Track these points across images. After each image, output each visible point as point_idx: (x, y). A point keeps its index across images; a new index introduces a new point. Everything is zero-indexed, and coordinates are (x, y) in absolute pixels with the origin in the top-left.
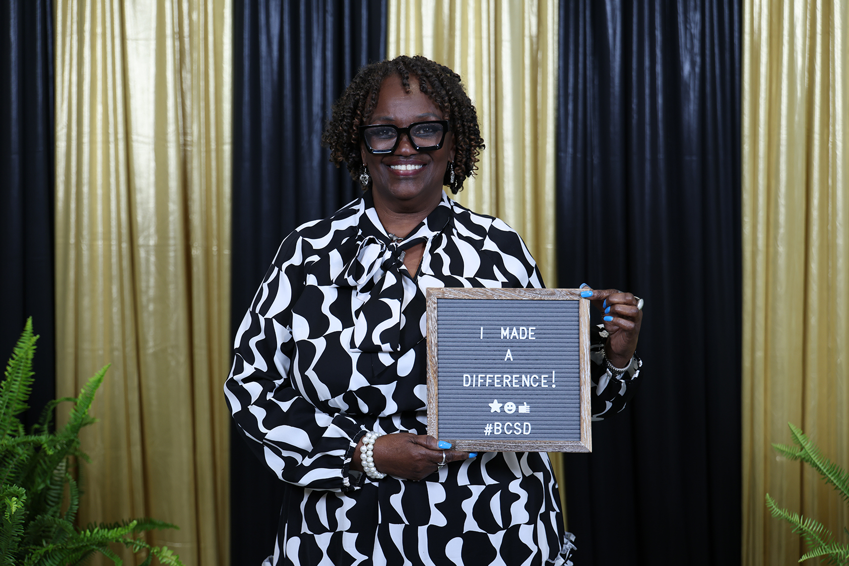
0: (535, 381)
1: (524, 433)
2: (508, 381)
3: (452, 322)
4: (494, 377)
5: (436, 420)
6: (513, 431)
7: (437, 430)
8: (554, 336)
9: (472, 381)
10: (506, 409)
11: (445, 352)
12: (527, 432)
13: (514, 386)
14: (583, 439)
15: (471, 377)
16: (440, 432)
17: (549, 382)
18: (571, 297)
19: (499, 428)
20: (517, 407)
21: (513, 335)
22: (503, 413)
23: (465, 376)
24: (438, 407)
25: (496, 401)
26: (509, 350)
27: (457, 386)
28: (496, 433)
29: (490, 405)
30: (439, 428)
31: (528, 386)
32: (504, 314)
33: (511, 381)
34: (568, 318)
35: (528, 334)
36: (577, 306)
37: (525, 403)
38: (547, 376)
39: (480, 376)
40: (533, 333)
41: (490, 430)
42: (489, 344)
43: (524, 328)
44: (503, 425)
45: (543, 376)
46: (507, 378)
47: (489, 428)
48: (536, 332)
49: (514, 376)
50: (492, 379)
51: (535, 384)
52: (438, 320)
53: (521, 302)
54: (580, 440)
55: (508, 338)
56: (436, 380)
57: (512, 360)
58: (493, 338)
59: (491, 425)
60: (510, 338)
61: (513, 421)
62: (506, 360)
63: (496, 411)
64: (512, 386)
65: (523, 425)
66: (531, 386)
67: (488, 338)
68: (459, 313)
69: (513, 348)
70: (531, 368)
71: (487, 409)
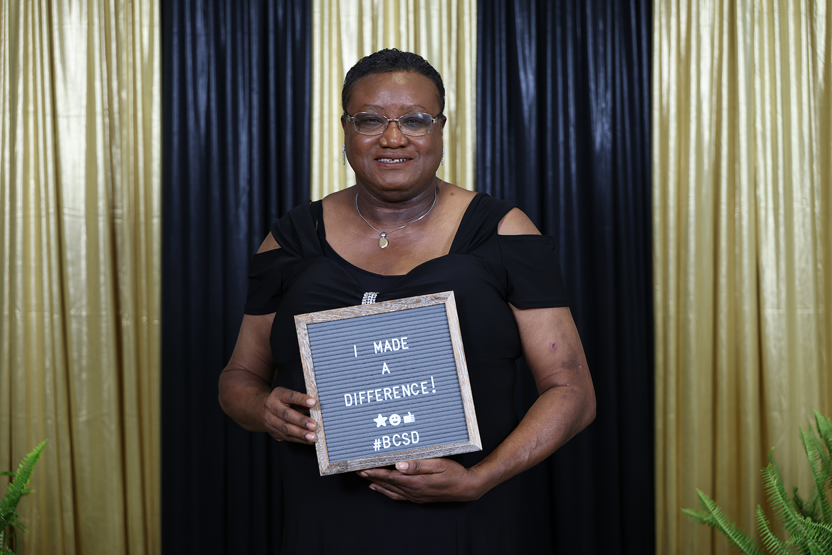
0: (415, 390)
1: (413, 442)
2: (388, 394)
4: (374, 392)
5: (325, 444)
6: (402, 442)
7: (327, 454)
8: (427, 342)
9: (354, 400)
10: (391, 421)
11: (323, 375)
12: (415, 441)
13: (395, 397)
14: (471, 438)
15: (352, 396)
16: (330, 455)
17: (429, 388)
18: (436, 301)
19: (388, 441)
20: (402, 418)
21: (386, 348)
22: (389, 426)
23: (346, 395)
25: (380, 415)
26: (385, 364)
27: (340, 407)
28: (385, 447)
29: (375, 420)
30: (328, 452)
31: (409, 395)
32: (374, 329)
33: (392, 394)
34: (438, 323)
35: (401, 345)
36: (444, 309)
37: (409, 413)
38: (426, 383)
39: (360, 393)
40: (406, 343)
41: (379, 445)
42: (364, 361)
43: (396, 339)
44: (391, 437)
45: (422, 383)
46: (387, 391)
47: (377, 443)
49: (394, 388)
50: (373, 394)
51: (416, 393)
52: (311, 346)
53: (389, 314)
54: (469, 440)
55: (382, 352)
57: (389, 372)
58: (368, 354)
60: (384, 352)
61: (400, 432)
62: (383, 373)
63: (382, 426)
64: (393, 398)
65: (411, 434)
66: (412, 395)
67: (362, 355)
68: (330, 336)
69: (389, 361)
70: (409, 378)
71: (373, 425)
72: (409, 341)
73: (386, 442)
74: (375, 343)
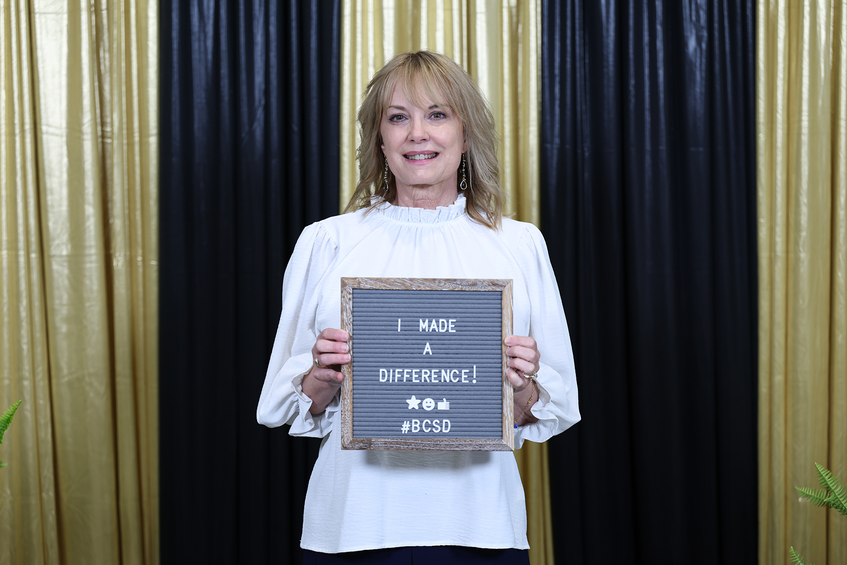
0: (455, 376)
1: (444, 431)
2: (426, 376)
3: (369, 313)
4: (412, 372)
5: (351, 417)
6: (432, 429)
7: (351, 428)
8: (476, 328)
9: (389, 376)
10: (424, 405)
11: (361, 345)
12: (446, 429)
13: (433, 381)
14: (505, 437)
15: (388, 372)
16: (354, 429)
17: (470, 377)
18: (493, 287)
19: (417, 426)
20: (436, 404)
21: (432, 327)
22: (422, 409)
23: (381, 370)
24: (353, 403)
25: (414, 397)
26: (428, 344)
27: (373, 382)
28: (413, 431)
29: (408, 401)
30: (353, 426)
31: (448, 381)
32: (423, 305)
33: (430, 377)
34: (491, 310)
35: (448, 326)
36: (499, 297)
37: (444, 399)
38: (468, 371)
39: (397, 370)
40: (453, 326)
41: (407, 427)
42: (406, 337)
43: (444, 320)
44: (422, 422)
45: (463, 371)
46: (426, 373)
47: (406, 426)
48: (457, 325)
49: (433, 371)
50: (410, 373)
51: (455, 380)
52: (353, 312)
53: (441, 292)
54: (502, 439)
55: (427, 331)
56: (351, 375)
57: (431, 354)
58: (412, 331)
60: (429, 331)
61: (432, 418)
62: (424, 354)
63: (413, 408)
64: (431, 381)
65: (442, 422)
66: (451, 381)
67: (406, 331)
68: (375, 304)
69: (432, 341)
70: (451, 363)
71: (405, 405)
72: (457, 324)
73: (416, 426)
74: (421, 320)
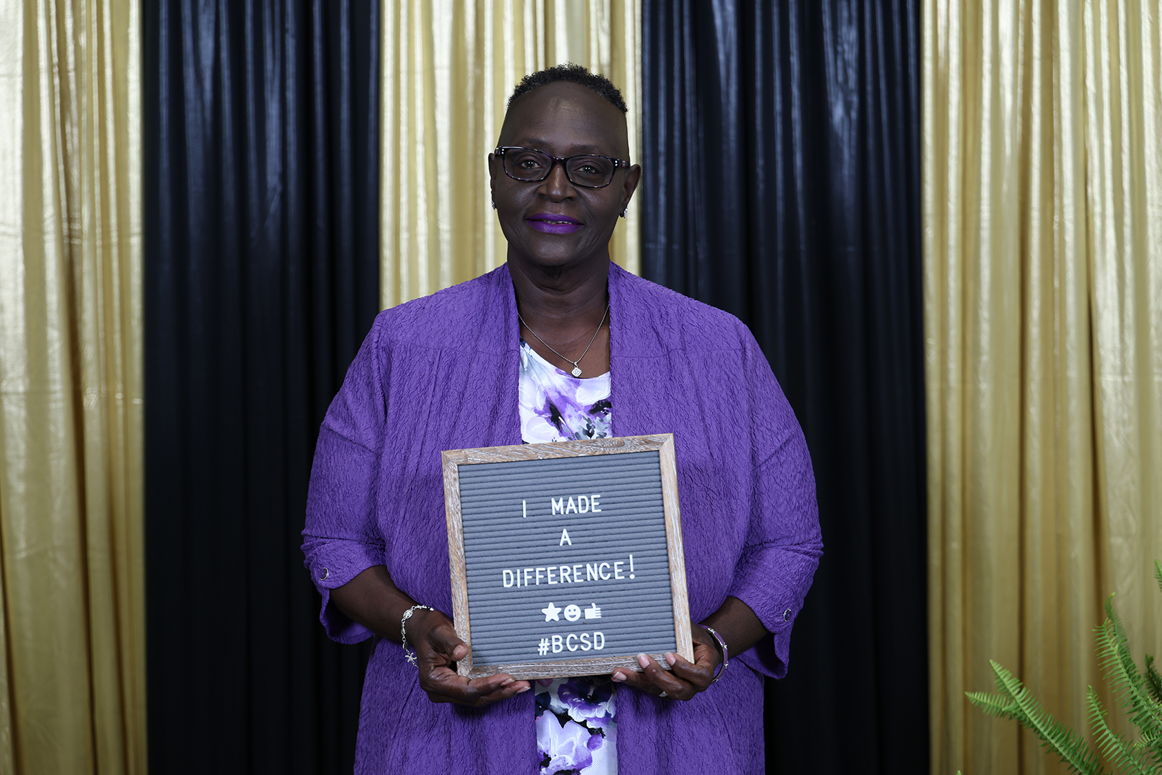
0: (605, 572)
1: (596, 648)
2: (566, 575)
4: (546, 570)
6: (579, 647)
8: (627, 505)
9: (516, 579)
10: (567, 615)
11: (475, 540)
12: (599, 646)
13: (576, 581)
14: (679, 649)
15: (514, 573)
17: (626, 571)
18: (647, 446)
19: (559, 643)
20: (583, 611)
21: (569, 508)
22: (563, 621)
23: (505, 572)
24: (470, 620)
25: (551, 605)
26: (565, 531)
27: (494, 589)
28: (555, 651)
29: (544, 611)
31: (596, 579)
32: (554, 479)
33: (571, 575)
34: (646, 478)
35: (590, 505)
36: (656, 459)
37: (593, 605)
38: (622, 563)
39: (526, 570)
40: (598, 504)
41: (546, 647)
42: (535, 524)
43: (584, 497)
44: (565, 638)
45: (616, 564)
46: (565, 570)
47: (544, 645)
48: (602, 502)
49: (575, 567)
50: (544, 573)
51: (606, 576)
52: (461, 497)
53: (577, 460)
55: (562, 513)
56: (464, 581)
57: (570, 544)
58: (542, 515)
59: (547, 640)
60: (565, 513)
61: (578, 632)
62: (561, 544)
63: (552, 620)
64: (573, 581)
65: (593, 636)
66: (600, 579)
67: (534, 516)
68: (490, 484)
69: (571, 527)
70: (598, 554)
71: (540, 617)
72: (603, 500)
73: (557, 643)
74: (553, 500)
